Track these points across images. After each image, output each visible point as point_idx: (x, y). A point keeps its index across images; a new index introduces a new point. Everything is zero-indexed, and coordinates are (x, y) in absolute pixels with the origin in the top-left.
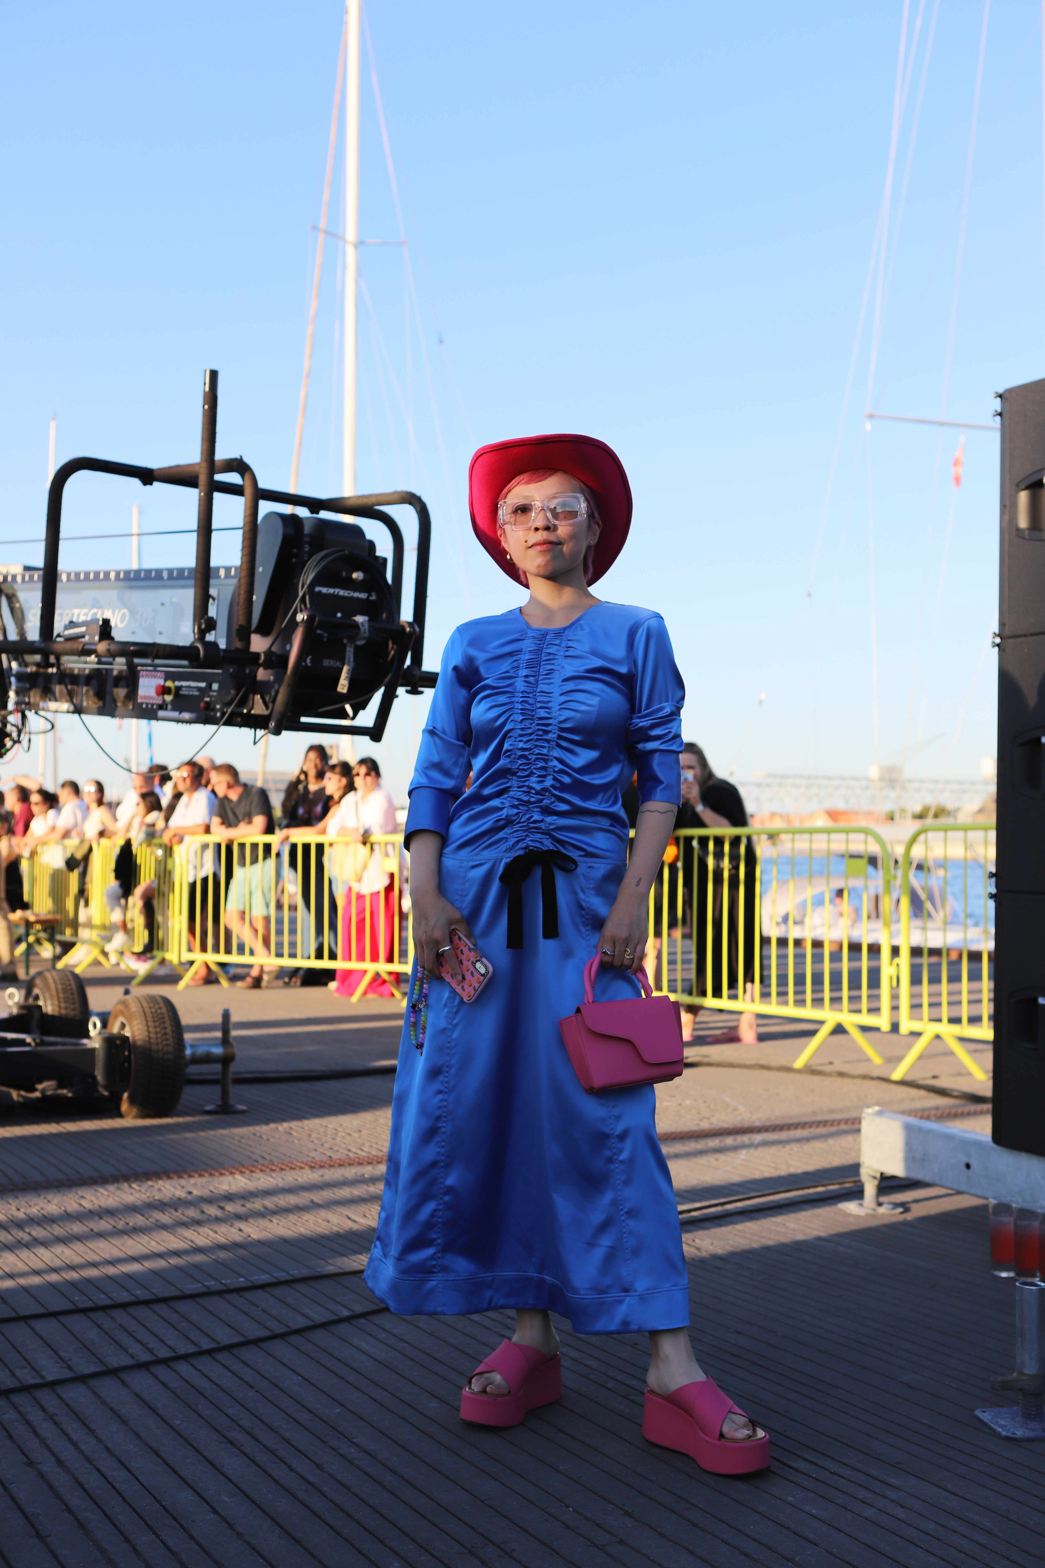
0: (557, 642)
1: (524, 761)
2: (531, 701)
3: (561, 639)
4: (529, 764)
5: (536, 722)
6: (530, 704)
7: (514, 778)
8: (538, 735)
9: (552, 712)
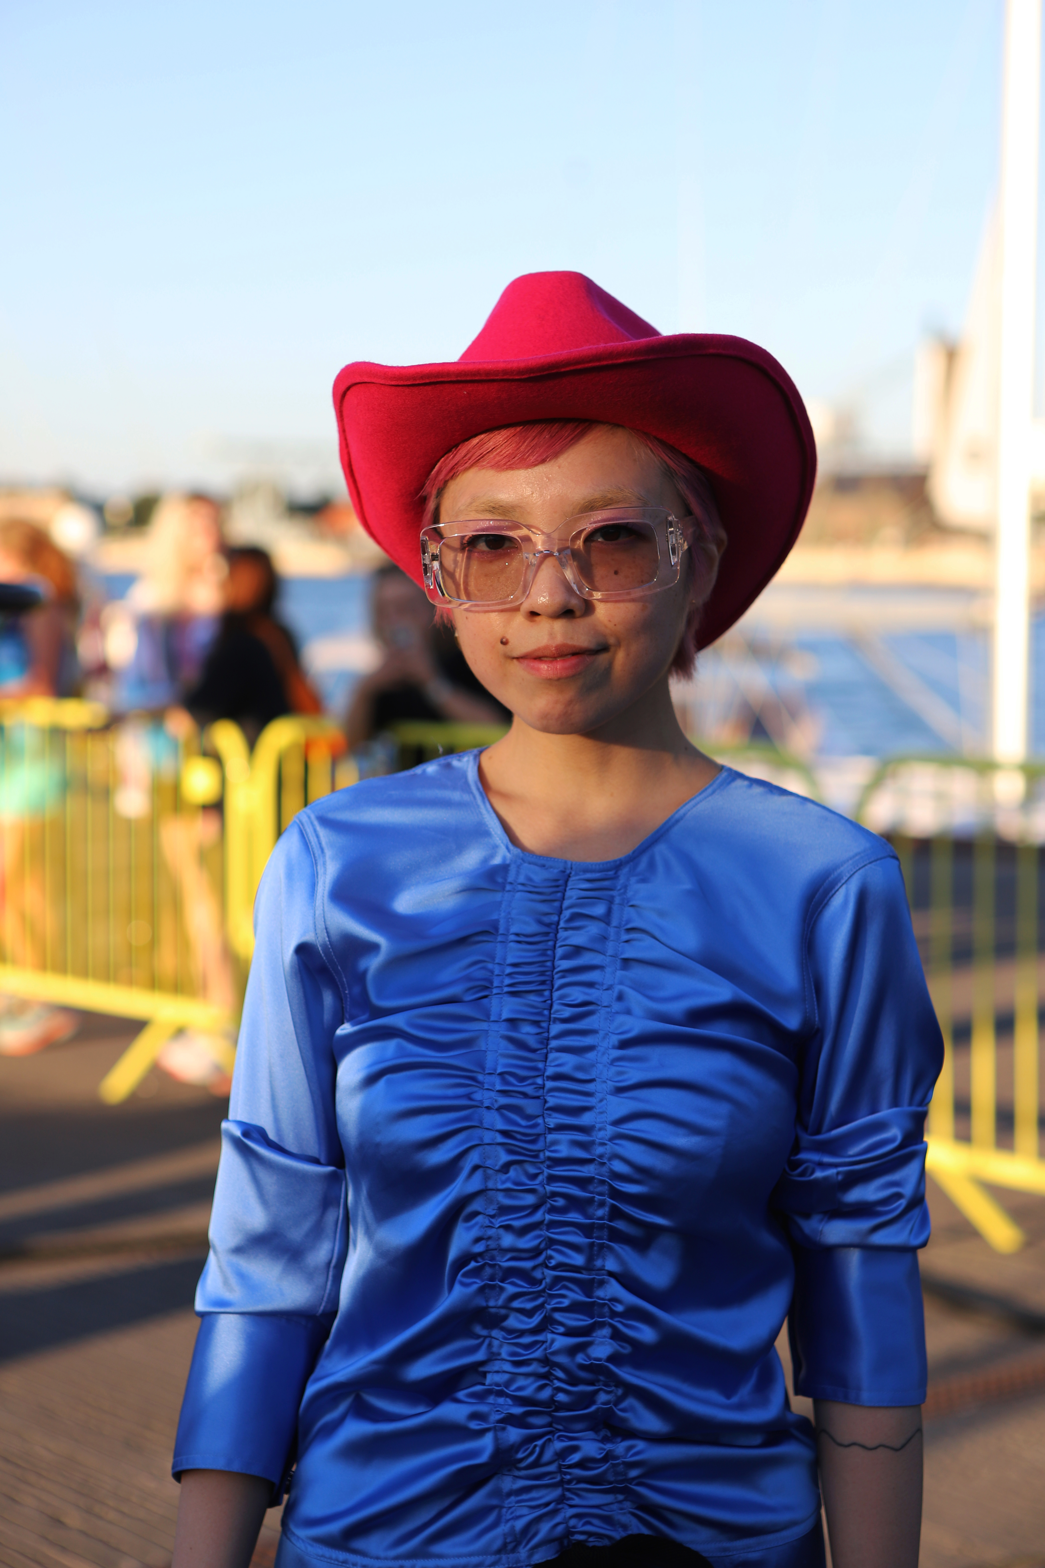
0: (599, 910)
1: (525, 1287)
2: (530, 1107)
3: (610, 901)
4: (539, 1294)
5: (547, 1172)
6: (529, 1117)
7: (495, 1333)
8: (553, 1210)
9: (593, 1143)
